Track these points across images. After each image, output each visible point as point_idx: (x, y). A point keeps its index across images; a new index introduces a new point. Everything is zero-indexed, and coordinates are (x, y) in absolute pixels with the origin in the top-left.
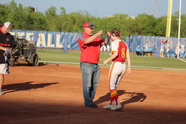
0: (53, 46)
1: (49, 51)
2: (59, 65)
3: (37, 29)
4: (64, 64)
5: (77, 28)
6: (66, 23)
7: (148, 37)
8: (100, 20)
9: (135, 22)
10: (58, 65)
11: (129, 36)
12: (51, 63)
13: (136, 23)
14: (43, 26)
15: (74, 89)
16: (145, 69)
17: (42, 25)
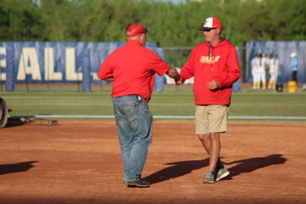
0: (58, 76)
1: (45, 91)
2: (59, 123)
3: (19, 36)
4: (73, 119)
5: (118, 32)
6: (91, 21)
7: (292, 44)
8: (172, 7)
9: (262, 7)
10: (54, 123)
11: (244, 44)
12: (41, 119)
13: (266, 10)
14: (34, 29)
15: (79, 176)
16: (267, 122)
17: (30, 26)
